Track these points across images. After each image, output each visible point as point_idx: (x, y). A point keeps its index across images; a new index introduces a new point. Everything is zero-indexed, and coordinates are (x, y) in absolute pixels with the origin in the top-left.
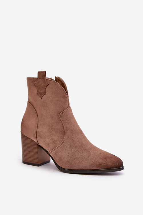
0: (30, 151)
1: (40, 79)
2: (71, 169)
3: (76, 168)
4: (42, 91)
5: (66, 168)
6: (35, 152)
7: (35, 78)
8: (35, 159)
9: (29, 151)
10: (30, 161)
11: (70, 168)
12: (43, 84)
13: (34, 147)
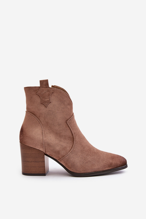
0: (35, 162)
1: (44, 88)
2: (86, 172)
3: (90, 171)
4: (47, 100)
5: (80, 173)
6: (42, 162)
7: (37, 87)
8: (42, 169)
9: (33, 162)
10: (35, 172)
11: (84, 172)
12: (48, 93)
13: (40, 157)
